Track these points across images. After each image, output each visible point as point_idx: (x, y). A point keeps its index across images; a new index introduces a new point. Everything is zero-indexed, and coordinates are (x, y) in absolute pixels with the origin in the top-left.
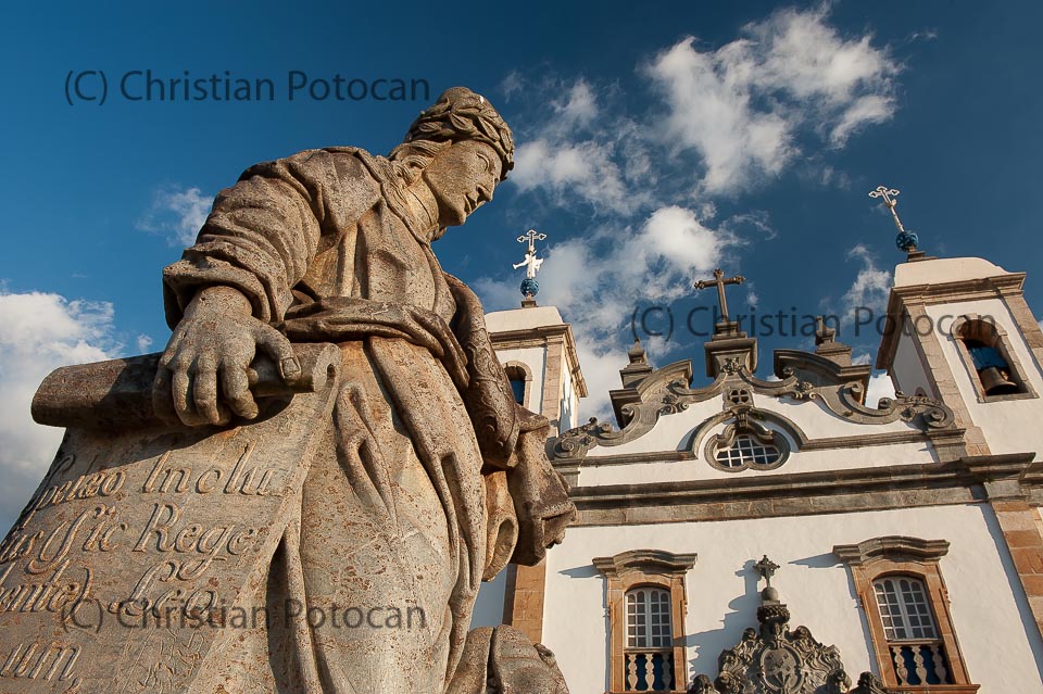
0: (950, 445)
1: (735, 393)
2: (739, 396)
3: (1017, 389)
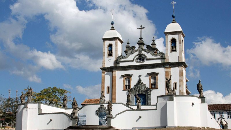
0: (163, 60)
2: (140, 51)
3: (175, 51)
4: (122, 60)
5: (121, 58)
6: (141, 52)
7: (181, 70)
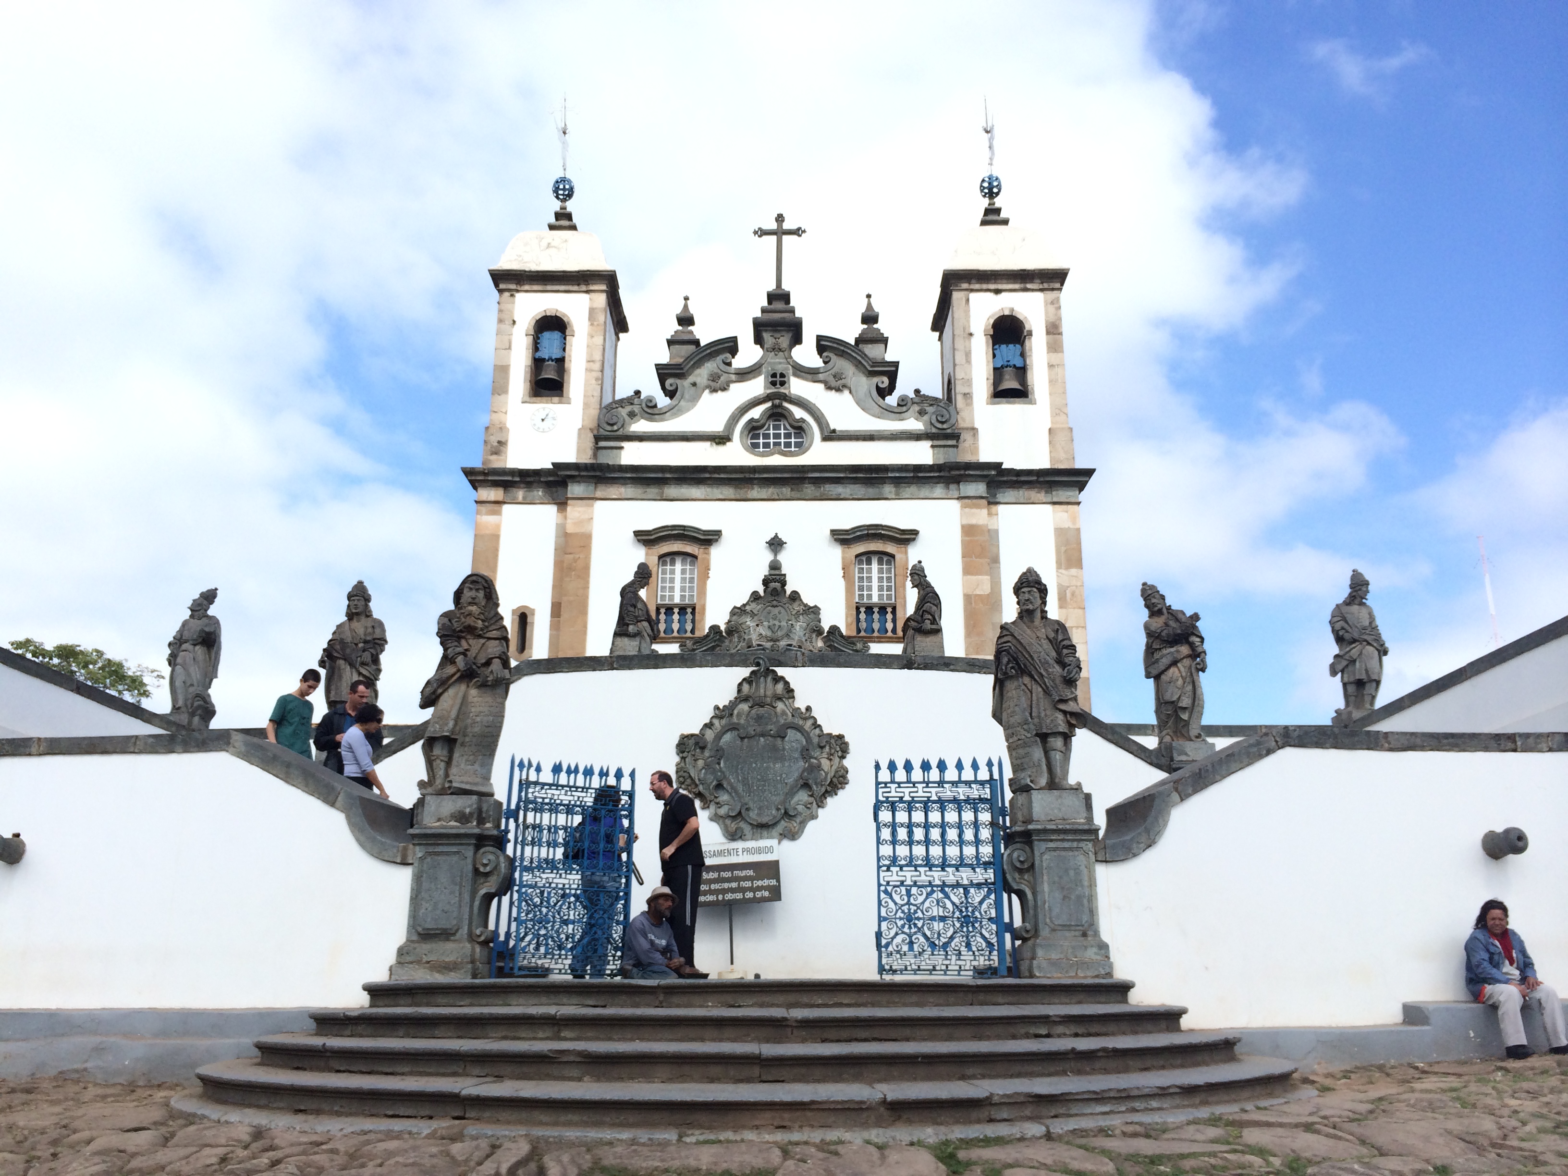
0: (944, 446)
1: (774, 375)
2: (778, 380)
3: (1021, 393)
4: (641, 426)
5: (632, 415)
6: (783, 384)
7: (1067, 524)
